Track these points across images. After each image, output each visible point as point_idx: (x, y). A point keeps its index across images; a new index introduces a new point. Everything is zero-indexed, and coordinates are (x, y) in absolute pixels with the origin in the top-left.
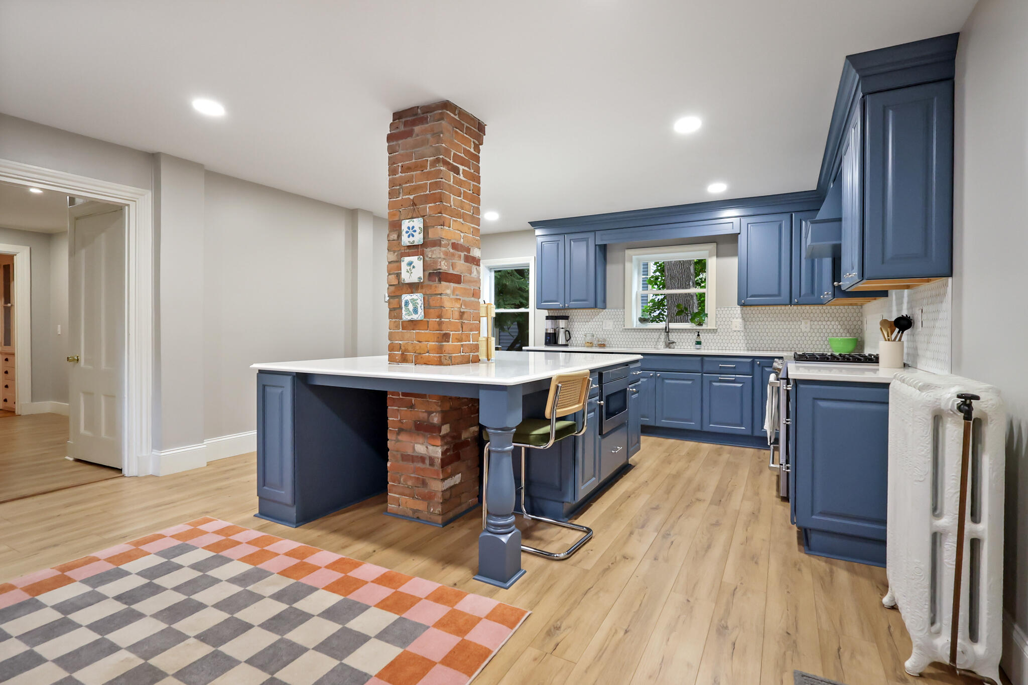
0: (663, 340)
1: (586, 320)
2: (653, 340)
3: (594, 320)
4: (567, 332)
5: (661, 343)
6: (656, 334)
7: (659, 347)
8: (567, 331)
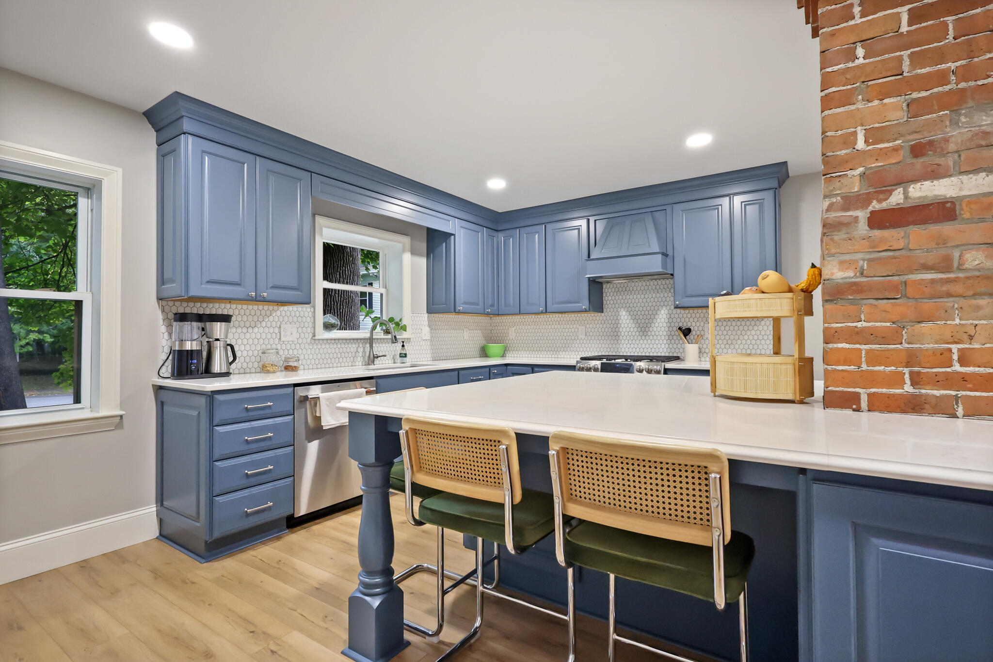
0: (361, 354)
1: (247, 324)
2: (350, 355)
3: (264, 324)
4: (229, 348)
5: (359, 359)
6: (354, 346)
7: (357, 363)
8: (228, 345)
